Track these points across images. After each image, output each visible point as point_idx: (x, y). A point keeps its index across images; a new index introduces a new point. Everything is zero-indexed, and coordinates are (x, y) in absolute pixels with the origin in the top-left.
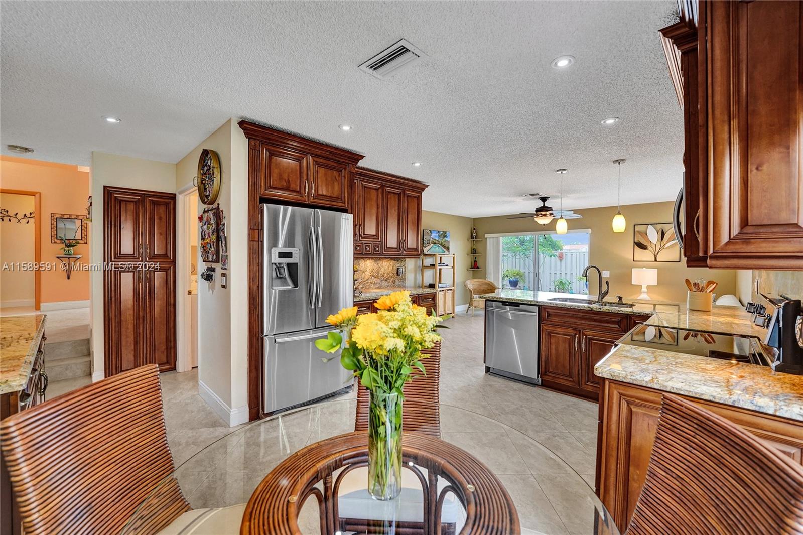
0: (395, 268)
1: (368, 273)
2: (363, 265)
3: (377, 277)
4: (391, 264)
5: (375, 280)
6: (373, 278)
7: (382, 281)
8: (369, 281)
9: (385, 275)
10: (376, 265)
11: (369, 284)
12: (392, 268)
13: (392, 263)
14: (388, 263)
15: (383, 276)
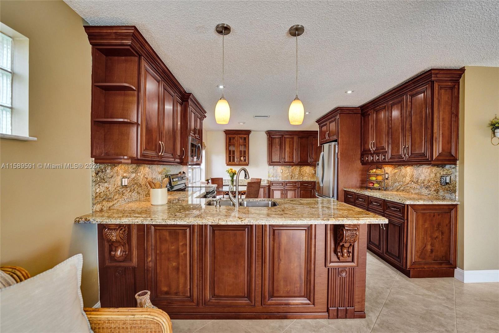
0: (438, 175)
1: (408, 179)
2: (404, 171)
3: (417, 182)
4: (433, 171)
5: (414, 185)
6: (412, 183)
7: (421, 187)
8: (409, 185)
9: (426, 183)
10: (415, 171)
11: (408, 188)
12: (434, 175)
13: (435, 169)
14: (429, 170)
15: (423, 183)
